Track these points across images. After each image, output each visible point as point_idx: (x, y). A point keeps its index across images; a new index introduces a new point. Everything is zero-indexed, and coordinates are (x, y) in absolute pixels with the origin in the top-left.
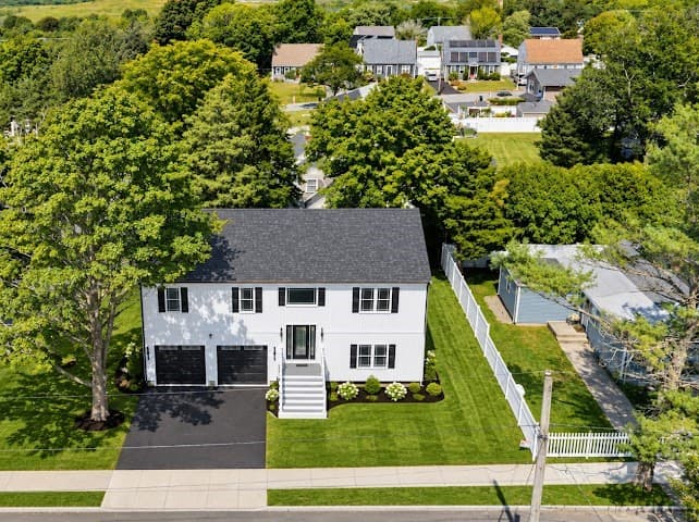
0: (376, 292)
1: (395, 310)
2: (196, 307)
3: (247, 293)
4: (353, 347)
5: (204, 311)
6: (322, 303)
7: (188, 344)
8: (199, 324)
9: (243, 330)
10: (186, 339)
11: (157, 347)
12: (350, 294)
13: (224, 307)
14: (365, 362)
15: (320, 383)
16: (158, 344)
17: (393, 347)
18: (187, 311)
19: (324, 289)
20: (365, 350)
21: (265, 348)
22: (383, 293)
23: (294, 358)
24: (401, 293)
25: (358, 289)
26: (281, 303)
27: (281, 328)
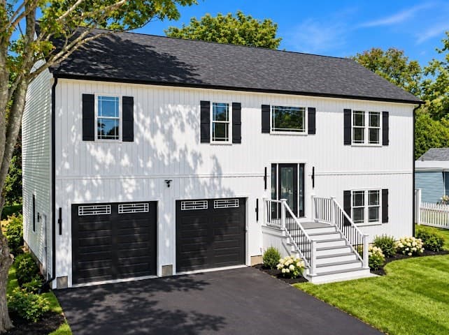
0: (367, 117)
1: (386, 142)
2: (147, 135)
3: (221, 111)
4: (347, 194)
5: (159, 143)
6: (312, 130)
7: (130, 198)
8: (150, 164)
9: (218, 173)
10: (129, 192)
11: (75, 207)
12: (341, 117)
13: (188, 136)
16: (78, 201)
17: (385, 192)
18: (132, 140)
19: (314, 109)
20: (359, 198)
21: (242, 201)
24: (391, 120)
25: (349, 111)
26: (265, 129)
27: (266, 168)
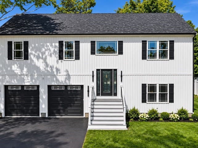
0: (158, 44)
1: (172, 57)
3: (69, 45)
4: (144, 86)
6: (121, 52)
12: (140, 45)
14: (152, 98)
15: (122, 110)
17: (172, 85)
18: (27, 59)
19: (122, 42)
20: (152, 88)
21: (82, 87)
22: (163, 45)
23: (102, 95)
24: (176, 45)
25: (146, 41)
26: (93, 52)
27: (93, 71)
